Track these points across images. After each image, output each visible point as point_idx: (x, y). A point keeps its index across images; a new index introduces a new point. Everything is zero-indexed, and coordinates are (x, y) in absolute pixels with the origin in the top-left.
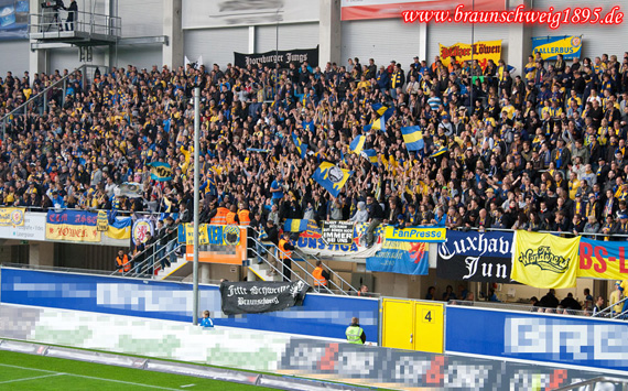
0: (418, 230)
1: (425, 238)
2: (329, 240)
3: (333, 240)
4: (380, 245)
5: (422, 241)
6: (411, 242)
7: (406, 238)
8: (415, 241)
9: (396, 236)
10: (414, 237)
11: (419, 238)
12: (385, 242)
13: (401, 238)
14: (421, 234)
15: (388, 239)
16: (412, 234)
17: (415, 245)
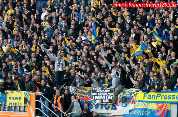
0: (162, 94)
1: (167, 100)
2: (97, 101)
3: (100, 101)
4: (133, 105)
5: (165, 102)
6: (157, 103)
7: (153, 100)
8: (160, 102)
9: (146, 99)
10: (159, 99)
11: (163, 100)
12: (137, 103)
13: (150, 100)
14: (164, 97)
15: (139, 101)
16: (157, 97)
17: (160, 105)
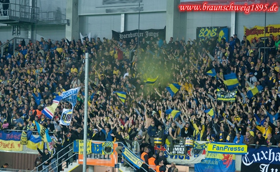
0: (229, 146)
1: (233, 152)
3: (174, 153)
4: (204, 155)
5: (231, 153)
7: (221, 151)
8: (227, 153)
9: (215, 150)
10: (226, 151)
11: (230, 151)
12: (207, 153)
13: (218, 151)
14: (231, 149)
15: (209, 152)
16: (225, 148)
17: (226, 155)
